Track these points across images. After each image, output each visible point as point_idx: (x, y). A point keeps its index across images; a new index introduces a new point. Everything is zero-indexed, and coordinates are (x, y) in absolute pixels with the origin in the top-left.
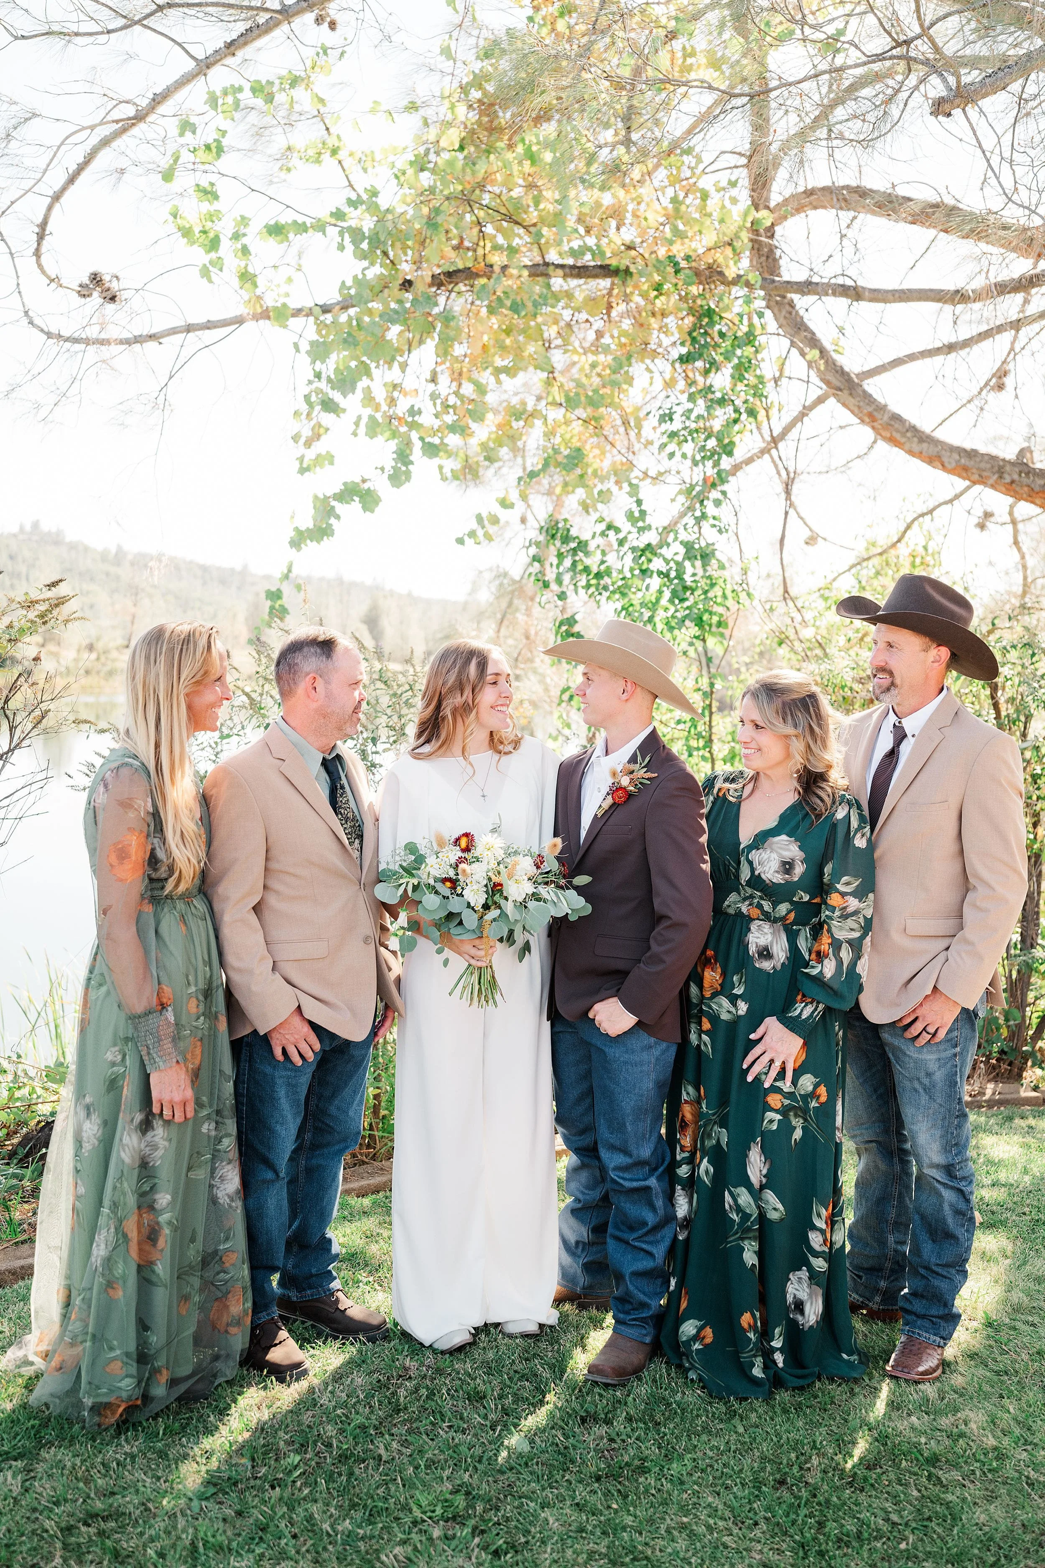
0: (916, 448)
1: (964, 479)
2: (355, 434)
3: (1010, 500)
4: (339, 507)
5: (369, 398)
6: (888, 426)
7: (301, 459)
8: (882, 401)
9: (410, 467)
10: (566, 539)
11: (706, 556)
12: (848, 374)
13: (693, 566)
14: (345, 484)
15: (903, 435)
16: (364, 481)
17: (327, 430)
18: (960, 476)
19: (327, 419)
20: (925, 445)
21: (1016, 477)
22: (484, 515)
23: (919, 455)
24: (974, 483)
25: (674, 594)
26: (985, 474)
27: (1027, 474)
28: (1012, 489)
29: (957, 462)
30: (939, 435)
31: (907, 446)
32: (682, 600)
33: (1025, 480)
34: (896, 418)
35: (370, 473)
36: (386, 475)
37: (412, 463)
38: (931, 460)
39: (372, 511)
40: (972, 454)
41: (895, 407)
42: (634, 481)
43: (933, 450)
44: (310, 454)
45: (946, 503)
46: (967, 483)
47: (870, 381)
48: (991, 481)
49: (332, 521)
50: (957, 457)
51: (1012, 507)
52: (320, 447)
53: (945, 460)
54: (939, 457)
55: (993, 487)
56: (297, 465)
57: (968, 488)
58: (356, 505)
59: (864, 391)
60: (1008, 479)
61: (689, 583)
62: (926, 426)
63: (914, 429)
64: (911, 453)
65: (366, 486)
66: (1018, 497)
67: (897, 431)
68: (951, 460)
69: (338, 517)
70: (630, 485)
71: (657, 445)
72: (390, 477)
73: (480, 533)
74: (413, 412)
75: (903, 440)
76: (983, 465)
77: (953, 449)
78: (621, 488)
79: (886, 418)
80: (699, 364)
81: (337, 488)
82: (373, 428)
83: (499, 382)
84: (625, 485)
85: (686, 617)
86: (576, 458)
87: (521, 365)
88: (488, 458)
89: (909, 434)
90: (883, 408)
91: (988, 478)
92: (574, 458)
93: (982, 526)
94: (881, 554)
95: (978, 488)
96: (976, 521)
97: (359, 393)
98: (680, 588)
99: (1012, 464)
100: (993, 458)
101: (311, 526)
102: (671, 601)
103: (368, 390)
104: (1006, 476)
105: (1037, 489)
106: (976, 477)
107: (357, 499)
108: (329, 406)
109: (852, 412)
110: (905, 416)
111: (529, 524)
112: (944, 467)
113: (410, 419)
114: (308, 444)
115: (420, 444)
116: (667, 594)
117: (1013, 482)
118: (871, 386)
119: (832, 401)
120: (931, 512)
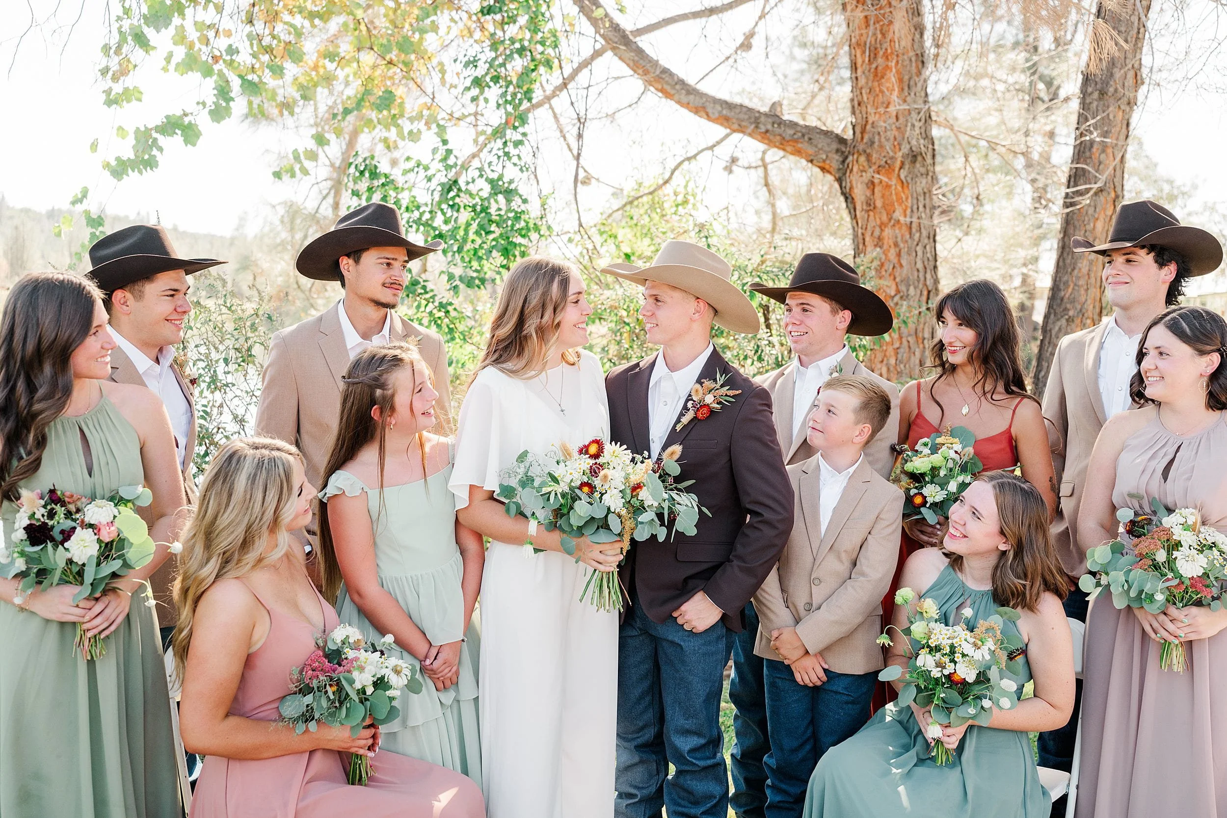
0: (684, 99)
1: (726, 127)
2: (165, 69)
3: (761, 147)
4: (162, 140)
5: (181, 37)
6: (658, 79)
7: (108, 92)
8: (655, 58)
9: (231, 104)
10: (374, 175)
11: (509, 193)
12: (624, 31)
13: (496, 201)
14: (167, 117)
15: (673, 87)
16: (186, 115)
17: (135, 66)
18: (722, 124)
19: (137, 55)
20: (692, 97)
21: (769, 127)
22: (301, 150)
23: (686, 105)
24: (734, 131)
25: (481, 227)
26: (743, 124)
27: (779, 124)
28: (766, 136)
29: (720, 112)
30: (702, 87)
31: (676, 97)
32: (488, 233)
33: (778, 131)
34: (665, 71)
35: (191, 107)
36: (207, 110)
37: (232, 99)
38: (698, 110)
39: (194, 145)
40: (729, 106)
41: (664, 63)
42: (442, 123)
43: (699, 102)
44: (118, 88)
45: (707, 149)
46: (728, 131)
47: (643, 37)
48: (749, 130)
49: (155, 152)
50: (720, 109)
51: (764, 153)
52: (129, 81)
53: (710, 110)
54: (704, 108)
55: (750, 135)
56: (103, 97)
57: (727, 136)
58: (178, 139)
59: (638, 47)
60: (763, 129)
61: (494, 218)
62: (691, 81)
63: (682, 82)
64: (679, 102)
65: (186, 120)
66: (771, 143)
67: (667, 83)
68: (715, 111)
69: (161, 149)
70: (438, 125)
71: (461, 88)
72: (211, 112)
73: (297, 167)
74: (232, 51)
75: (673, 92)
76: (742, 116)
77: (716, 101)
78: (429, 128)
79: (658, 72)
80: (498, 17)
81: (157, 120)
82: (191, 63)
83: (313, 26)
84: (434, 126)
85: (493, 247)
86: (387, 100)
87: (334, 9)
88: (305, 97)
89: (678, 87)
90: (656, 64)
91: (746, 127)
92: (386, 99)
93: (729, 170)
94: (651, 193)
95: (737, 136)
96: (724, 164)
97: (171, 30)
98: (486, 221)
99: (766, 115)
100: (750, 110)
101: (132, 157)
102: (477, 233)
103: (181, 29)
104: (761, 126)
105: (788, 138)
106: (736, 126)
107: (179, 132)
108: (141, 40)
109: (628, 65)
110: (674, 70)
111: (320, 162)
112: (709, 118)
113: (228, 58)
114: (115, 79)
115: (239, 81)
116: (474, 227)
117: (767, 131)
118: (643, 42)
119: (609, 54)
120: (695, 156)
